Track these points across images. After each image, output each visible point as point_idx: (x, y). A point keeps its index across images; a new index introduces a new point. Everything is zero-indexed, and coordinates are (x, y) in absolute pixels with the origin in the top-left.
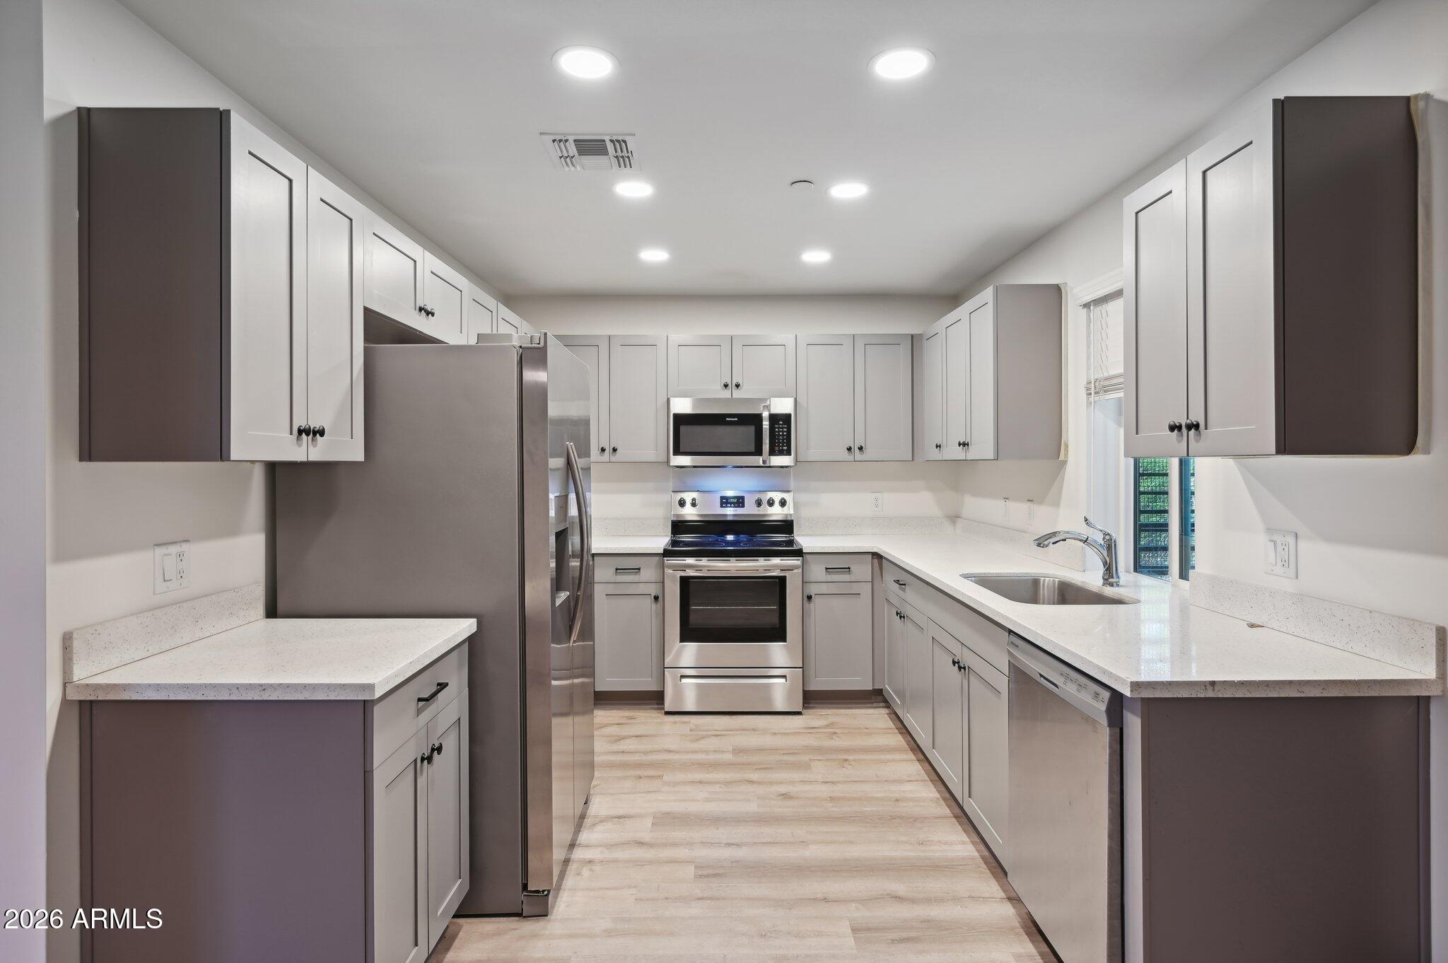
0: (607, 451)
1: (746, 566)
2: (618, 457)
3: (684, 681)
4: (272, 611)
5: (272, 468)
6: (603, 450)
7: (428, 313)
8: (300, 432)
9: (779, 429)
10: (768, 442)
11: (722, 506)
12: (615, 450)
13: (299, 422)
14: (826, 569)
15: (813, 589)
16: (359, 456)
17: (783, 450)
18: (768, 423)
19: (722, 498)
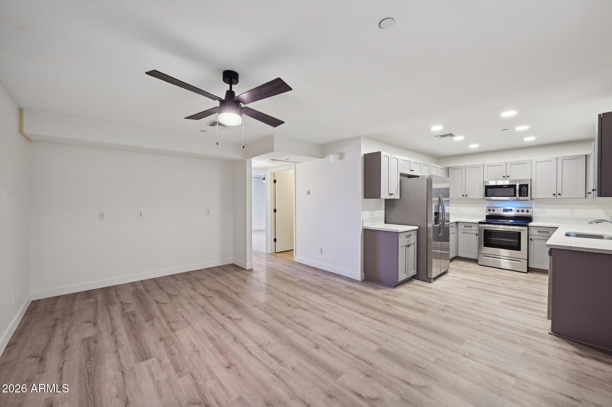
0: (464, 196)
1: (507, 228)
2: (468, 197)
3: (484, 257)
4: (385, 223)
5: (386, 200)
6: (463, 196)
7: (412, 171)
8: (390, 194)
9: (524, 189)
10: (518, 193)
11: (504, 212)
12: (467, 195)
13: (390, 193)
14: (538, 231)
15: (532, 237)
16: (399, 198)
17: (525, 195)
18: (518, 187)
19: (504, 209)
